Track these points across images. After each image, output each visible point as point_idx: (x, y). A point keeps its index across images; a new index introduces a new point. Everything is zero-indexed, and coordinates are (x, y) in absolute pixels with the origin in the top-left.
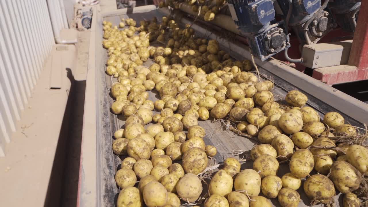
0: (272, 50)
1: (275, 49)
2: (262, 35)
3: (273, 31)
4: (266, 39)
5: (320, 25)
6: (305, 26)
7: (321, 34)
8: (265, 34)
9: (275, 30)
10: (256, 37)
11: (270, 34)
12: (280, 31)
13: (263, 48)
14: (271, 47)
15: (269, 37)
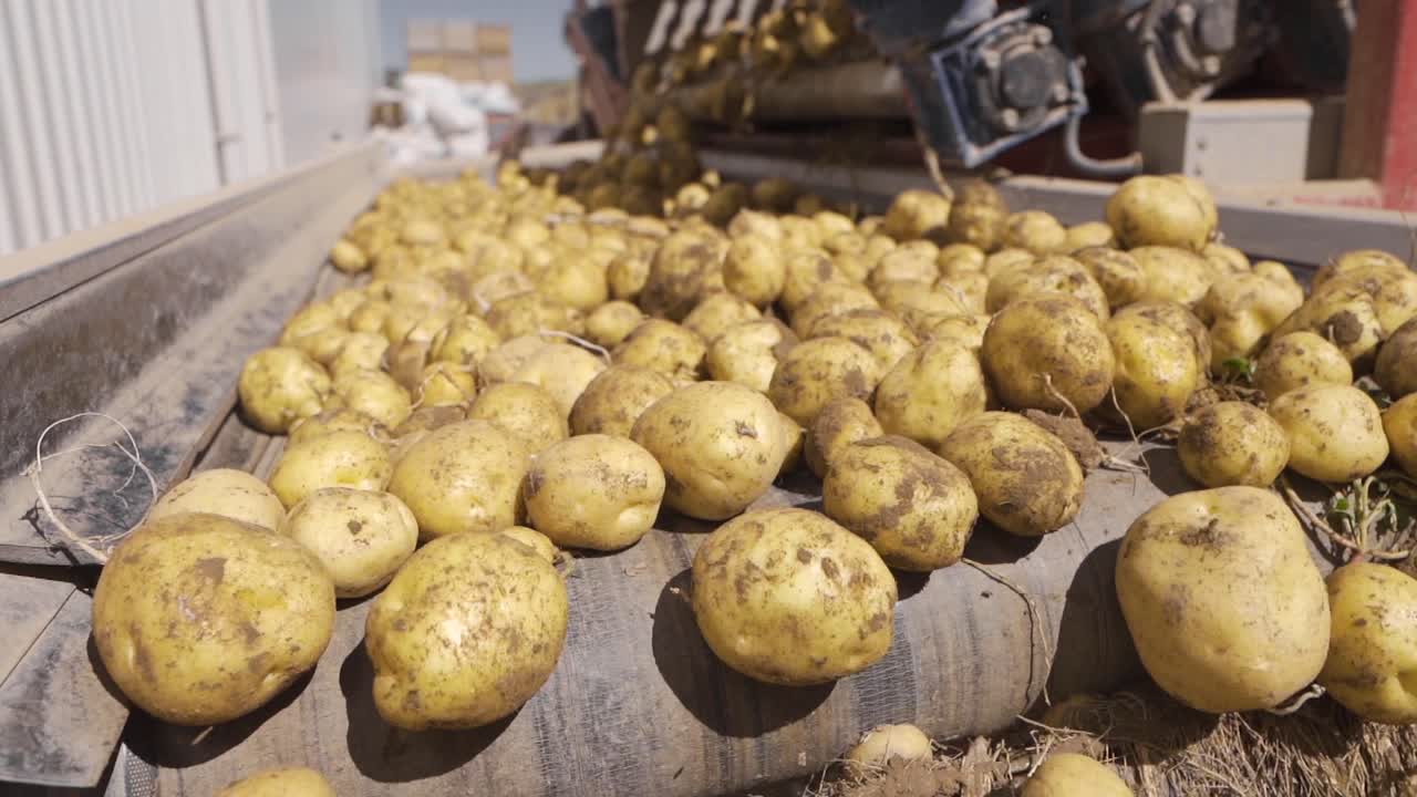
0: (1010, 118)
1: (1022, 112)
2: (961, 48)
3: (1008, 36)
4: (982, 69)
5: (1207, 26)
6: (1140, 27)
7: (1212, 65)
8: (974, 46)
9: (1018, 32)
10: (937, 58)
11: (994, 46)
12: (1036, 37)
13: (970, 109)
14: (1004, 102)
15: (992, 59)
